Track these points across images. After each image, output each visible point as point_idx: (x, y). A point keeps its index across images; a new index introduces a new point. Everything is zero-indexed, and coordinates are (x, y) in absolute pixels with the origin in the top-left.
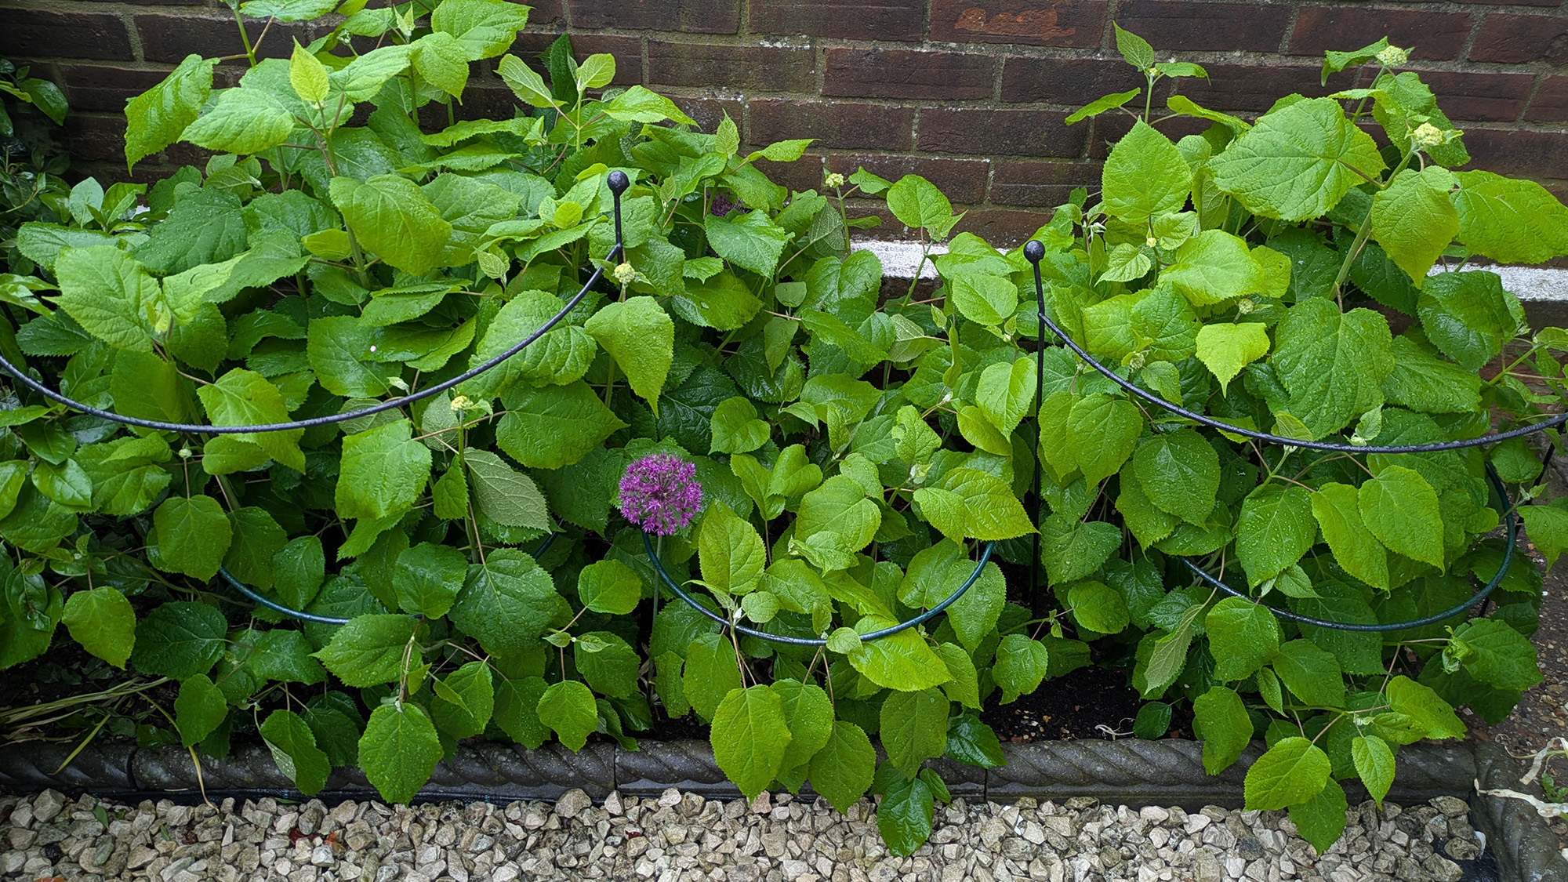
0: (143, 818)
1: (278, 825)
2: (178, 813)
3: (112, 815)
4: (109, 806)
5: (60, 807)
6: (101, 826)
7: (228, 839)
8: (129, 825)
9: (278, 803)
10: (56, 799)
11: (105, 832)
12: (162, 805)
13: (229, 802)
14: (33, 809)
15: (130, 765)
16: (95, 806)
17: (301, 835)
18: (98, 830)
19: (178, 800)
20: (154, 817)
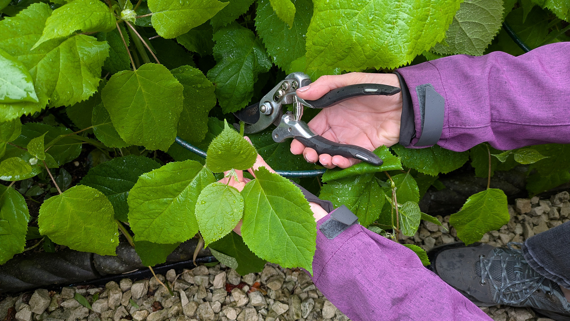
0: (115, 296)
1: (215, 283)
2: (139, 288)
3: (91, 299)
4: (84, 291)
5: (49, 301)
6: (87, 310)
7: (184, 300)
8: (106, 303)
9: (208, 268)
10: (43, 296)
11: (90, 312)
12: (125, 284)
13: (172, 273)
14: (31, 308)
15: (92, 265)
16: (75, 294)
17: (234, 287)
18: (86, 313)
19: (135, 279)
20: (121, 294)
